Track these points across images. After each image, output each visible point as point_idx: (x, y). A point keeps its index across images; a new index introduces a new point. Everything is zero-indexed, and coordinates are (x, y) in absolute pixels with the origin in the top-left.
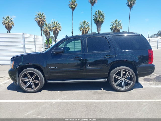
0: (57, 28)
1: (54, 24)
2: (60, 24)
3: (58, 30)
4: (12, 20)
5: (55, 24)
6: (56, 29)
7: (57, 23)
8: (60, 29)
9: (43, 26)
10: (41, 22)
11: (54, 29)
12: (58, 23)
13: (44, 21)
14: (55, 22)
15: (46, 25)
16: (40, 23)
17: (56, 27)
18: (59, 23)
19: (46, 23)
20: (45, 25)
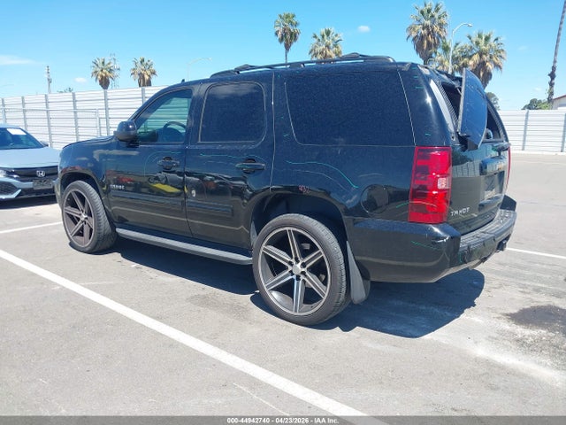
0: (486, 58)
1: (477, 43)
2: (499, 41)
3: (490, 66)
4: (337, 39)
5: (482, 42)
6: (482, 65)
7: (487, 39)
8: (498, 61)
9: (433, 55)
10: (426, 42)
11: (471, 63)
12: (492, 40)
13: (440, 36)
14: (480, 36)
15: (446, 49)
16: (423, 43)
17: (481, 56)
18: (496, 39)
19: (448, 41)
20: (440, 50)
